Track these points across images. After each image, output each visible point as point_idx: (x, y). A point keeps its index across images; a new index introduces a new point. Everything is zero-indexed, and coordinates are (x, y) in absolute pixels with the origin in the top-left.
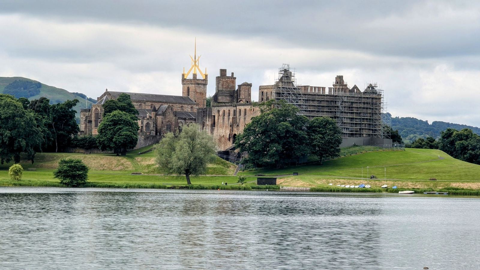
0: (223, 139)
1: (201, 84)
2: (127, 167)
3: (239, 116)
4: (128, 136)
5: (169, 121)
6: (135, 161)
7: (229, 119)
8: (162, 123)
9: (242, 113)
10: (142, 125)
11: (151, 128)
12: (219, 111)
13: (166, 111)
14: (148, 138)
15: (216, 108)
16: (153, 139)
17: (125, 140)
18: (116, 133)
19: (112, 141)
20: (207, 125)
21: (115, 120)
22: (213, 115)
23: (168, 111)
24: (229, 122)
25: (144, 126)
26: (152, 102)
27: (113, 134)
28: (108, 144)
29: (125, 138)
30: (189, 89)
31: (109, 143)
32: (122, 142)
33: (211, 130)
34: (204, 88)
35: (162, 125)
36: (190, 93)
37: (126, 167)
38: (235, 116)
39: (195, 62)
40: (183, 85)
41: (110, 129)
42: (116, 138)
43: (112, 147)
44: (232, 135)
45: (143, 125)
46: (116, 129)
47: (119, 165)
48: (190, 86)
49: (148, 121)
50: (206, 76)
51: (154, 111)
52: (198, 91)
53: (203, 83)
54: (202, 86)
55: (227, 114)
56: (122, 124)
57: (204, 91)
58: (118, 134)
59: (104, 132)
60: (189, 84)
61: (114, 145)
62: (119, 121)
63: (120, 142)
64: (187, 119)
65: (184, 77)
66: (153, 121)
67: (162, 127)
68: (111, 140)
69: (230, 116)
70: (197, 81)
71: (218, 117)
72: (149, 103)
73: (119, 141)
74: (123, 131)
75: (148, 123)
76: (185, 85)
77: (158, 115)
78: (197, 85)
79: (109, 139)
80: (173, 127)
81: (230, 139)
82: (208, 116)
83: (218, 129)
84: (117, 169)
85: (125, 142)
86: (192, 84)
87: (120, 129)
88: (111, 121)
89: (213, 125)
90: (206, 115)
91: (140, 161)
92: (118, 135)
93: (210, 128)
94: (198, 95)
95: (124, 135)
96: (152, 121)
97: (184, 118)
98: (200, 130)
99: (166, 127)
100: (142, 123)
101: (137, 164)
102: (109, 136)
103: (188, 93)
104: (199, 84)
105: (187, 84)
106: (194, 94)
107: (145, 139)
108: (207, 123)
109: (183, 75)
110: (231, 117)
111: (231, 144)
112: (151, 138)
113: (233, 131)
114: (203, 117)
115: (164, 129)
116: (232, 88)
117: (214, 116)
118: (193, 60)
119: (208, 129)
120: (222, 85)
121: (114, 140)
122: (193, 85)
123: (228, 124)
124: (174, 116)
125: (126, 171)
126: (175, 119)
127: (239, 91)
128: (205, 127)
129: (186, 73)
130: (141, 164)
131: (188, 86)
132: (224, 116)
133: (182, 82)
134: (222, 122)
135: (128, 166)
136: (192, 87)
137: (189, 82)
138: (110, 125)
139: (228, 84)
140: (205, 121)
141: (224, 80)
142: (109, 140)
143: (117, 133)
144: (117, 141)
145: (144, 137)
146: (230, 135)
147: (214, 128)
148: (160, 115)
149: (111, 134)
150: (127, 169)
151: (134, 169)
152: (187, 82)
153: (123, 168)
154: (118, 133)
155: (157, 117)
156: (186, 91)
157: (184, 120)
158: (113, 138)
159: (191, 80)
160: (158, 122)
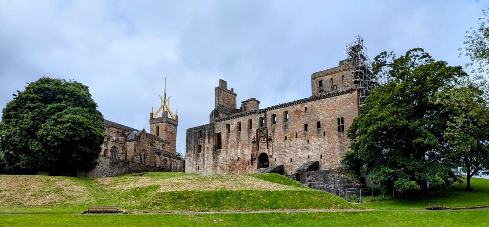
0: (237, 164)
1: (172, 124)
2: (72, 198)
3: (272, 125)
4: (81, 124)
5: (143, 150)
6: (96, 184)
7: (249, 133)
8: (135, 150)
9: (279, 120)
10: (106, 148)
11: (119, 155)
12: (229, 126)
13: (139, 135)
14: (116, 163)
15: (222, 122)
16: (123, 165)
17: (71, 133)
18: (46, 119)
19: (35, 137)
20: (206, 148)
21: (47, 89)
22: (217, 133)
23: (142, 137)
24: (249, 137)
25: (109, 150)
26: (118, 129)
27: (38, 119)
28: (23, 144)
29: (70, 129)
30: (158, 129)
31: (27, 142)
32: (63, 137)
33: (213, 154)
34: (175, 129)
35: (134, 153)
36: (160, 132)
37: (69, 197)
38: (264, 127)
39: (165, 102)
40: (151, 124)
41: (31, 109)
42: (46, 130)
43: (34, 153)
44: (257, 155)
45: (108, 148)
46: (47, 109)
47: (49, 193)
48: (160, 125)
49: (115, 143)
50: (177, 117)
51: (122, 136)
52: (169, 131)
53: (173, 123)
54: (173, 126)
55: (247, 127)
56: (66, 99)
57: (175, 132)
58: (54, 120)
59: (15, 115)
60: (158, 123)
61: (40, 147)
62: (57, 93)
63: (56, 138)
64: (162, 154)
65: (153, 117)
66: (122, 145)
67: (135, 156)
68: (31, 133)
69: (253, 128)
70: (168, 120)
71: (227, 134)
72: (114, 128)
73: (53, 135)
74: (66, 114)
75: (114, 147)
76: (154, 125)
77: (129, 141)
78: (168, 124)
79: (28, 130)
80: (149, 158)
81: (254, 161)
82: (207, 136)
83: (227, 151)
84: (40, 202)
85: (71, 139)
86: (162, 122)
87: (60, 109)
88: (35, 92)
89: (219, 146)
90: (204, 135)
91: (111, 184)
92: (52, 122)
93: (211, 152)
94: (169, 134)
95: (68, 122)
96: (120, 145)
97: (158, 153)
98: (193, 157)
99: (139, 157)
100: (106, 145)
101: (103, 190)
102: (27, 124)
103: (157, 133)
104: (170, 123)
105: (156, 123)
106: (165, 132)
107: (111, 165)
108: (206, 146)
109: (152, 115)
110: (254, 130)
111: (256, 168)
112: (121, 165)
113: (258, 150)
114: (198, 139)
115: (137, 159)
116: (233, 106)
117: (219, 135)
118: (162, 100)
119: (208, 153)
120: (223, 100)
121: (40, 132)
122: (164, 124)
123: (249, 140)
124: (150, 144)
125: (66, 206)
126: (151, 149)
127: (243, 108)
128: (202, 152)
129: (155, 112)
130: (114, 190)
131: (157, 125)
132: (240, 129)
133: (150, 121)
134: (235, 139)
135: (74, 194)
136: (163, 126)
137: (159, 120)
138: (33, 100)
139: (229, 100)
140: (202, 143)
141: (225, 94)
142: (27, 135)
143: (49, 118)
144: (47, 135)
145: (109, 161)
146: (252, 155)
147: (220, 151)
148: (131, 141)
149: (33, 119)
150: (72, 202)
151: (93, 200)
152: (156, 121)
153: (57, 198)
154: (52, 118)
155: (127, 144)
156: (155, 130)
157: (158, 155)
158: (37, 129)
159: (161, 119)
160: (128, 150)
